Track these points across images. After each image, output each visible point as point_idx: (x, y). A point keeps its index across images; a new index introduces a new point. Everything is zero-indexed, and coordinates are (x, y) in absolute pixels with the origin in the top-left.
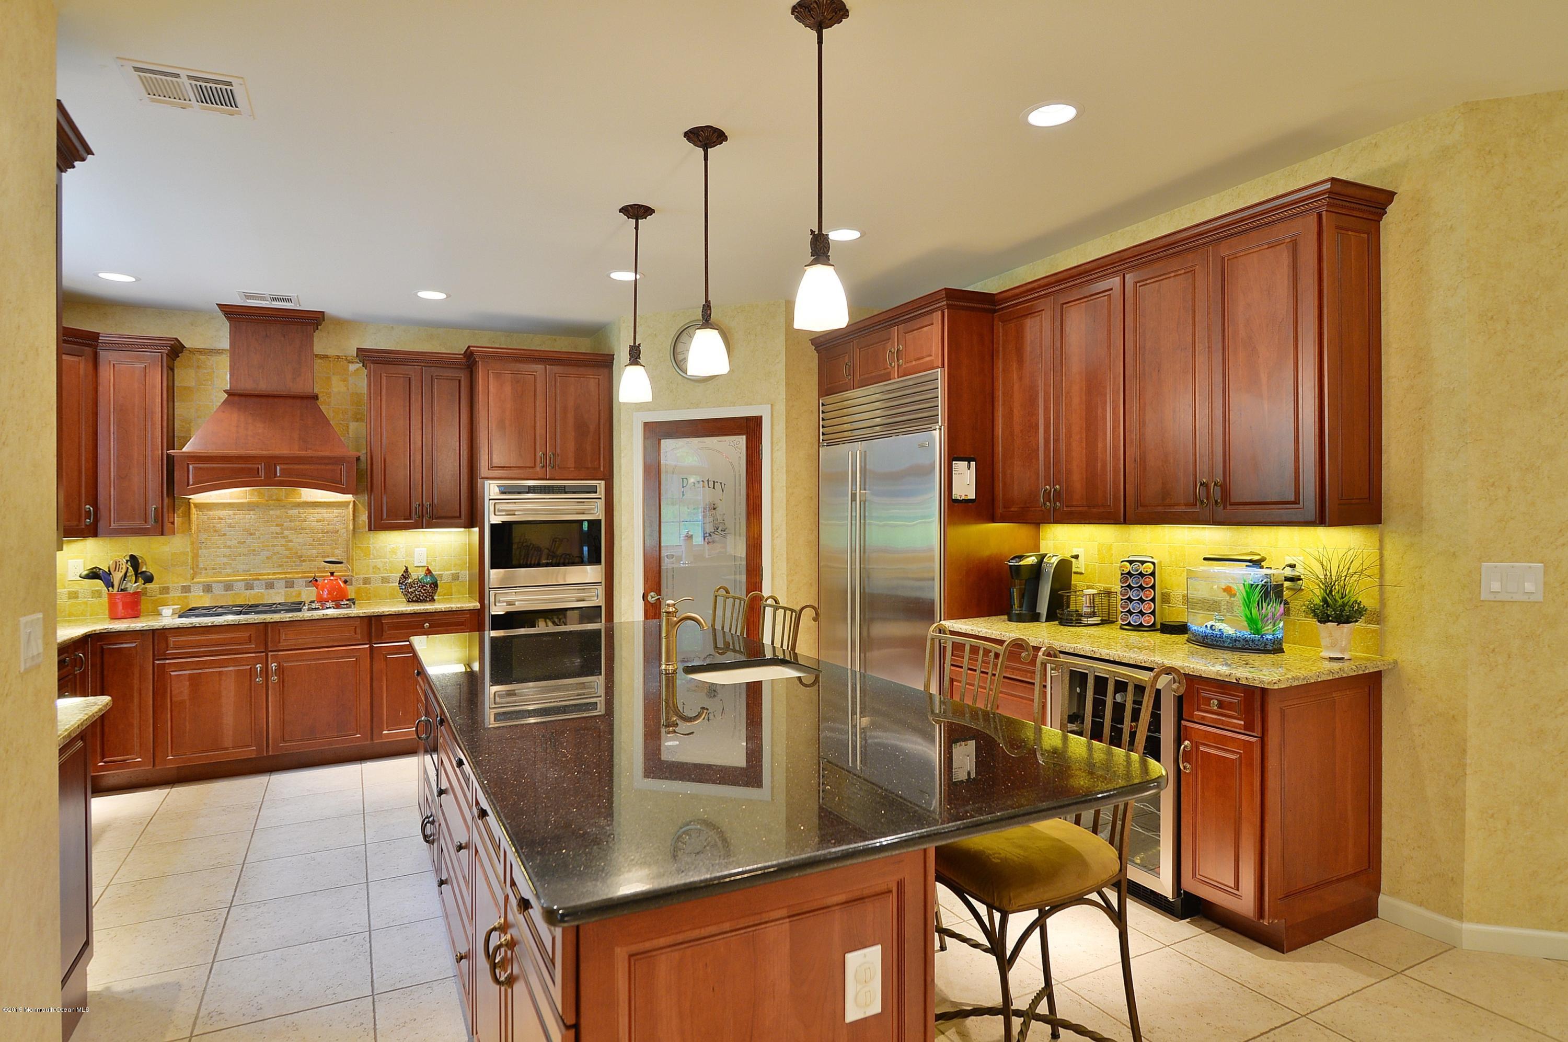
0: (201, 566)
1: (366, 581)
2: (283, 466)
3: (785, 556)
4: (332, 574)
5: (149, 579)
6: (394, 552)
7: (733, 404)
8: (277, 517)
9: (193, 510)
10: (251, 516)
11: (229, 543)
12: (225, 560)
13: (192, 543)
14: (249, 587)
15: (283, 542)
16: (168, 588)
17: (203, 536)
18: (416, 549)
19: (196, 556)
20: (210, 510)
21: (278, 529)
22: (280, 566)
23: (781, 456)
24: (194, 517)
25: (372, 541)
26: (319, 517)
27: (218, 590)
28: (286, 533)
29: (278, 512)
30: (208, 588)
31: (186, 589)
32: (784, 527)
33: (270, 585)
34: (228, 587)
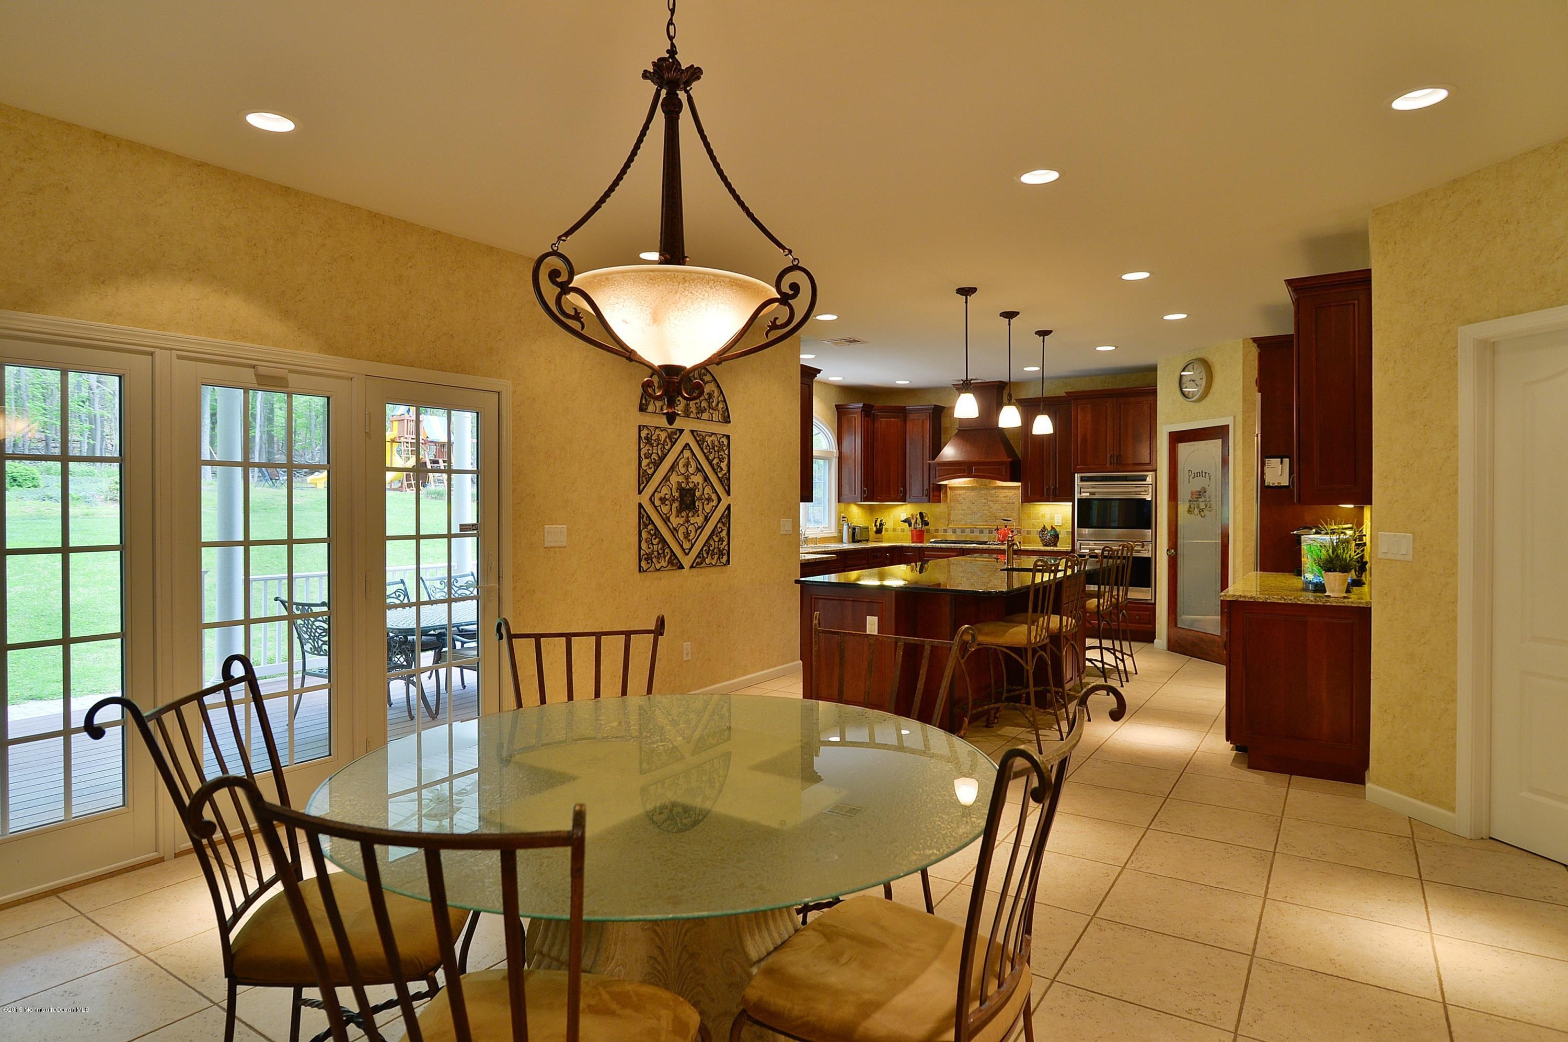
0: (952, 519)
1: (1029, 533)
2: (976, 467)
3: (1242, 527)
4: (1006, 527)
5: (927, 524)
6: (1043, 516)
7: (1214, 417)
8: (985, 494)
9: (948, 490)
10: (973, 493)
11: (963, 508)
12: (961, 517)
13: (948, 507)
14: (972, 532)
15: (988, 508)
16: (938, 529)
17: (952, 504)
18: (1056, 515)
19: (949, 514)
20: (955, 490)
21: (985, 501)
22: (986, 521)
23: (1239, 453)
24: (948, 494)
25: (1032, 509)
26: (1005, 494)
27: (958, 531)
28: (989, 503)
29: (985, 492)
30: (954, 531)
31: (945, 531)
32: (1241, 505)
33: (981, 532)
34: (963, 531)
